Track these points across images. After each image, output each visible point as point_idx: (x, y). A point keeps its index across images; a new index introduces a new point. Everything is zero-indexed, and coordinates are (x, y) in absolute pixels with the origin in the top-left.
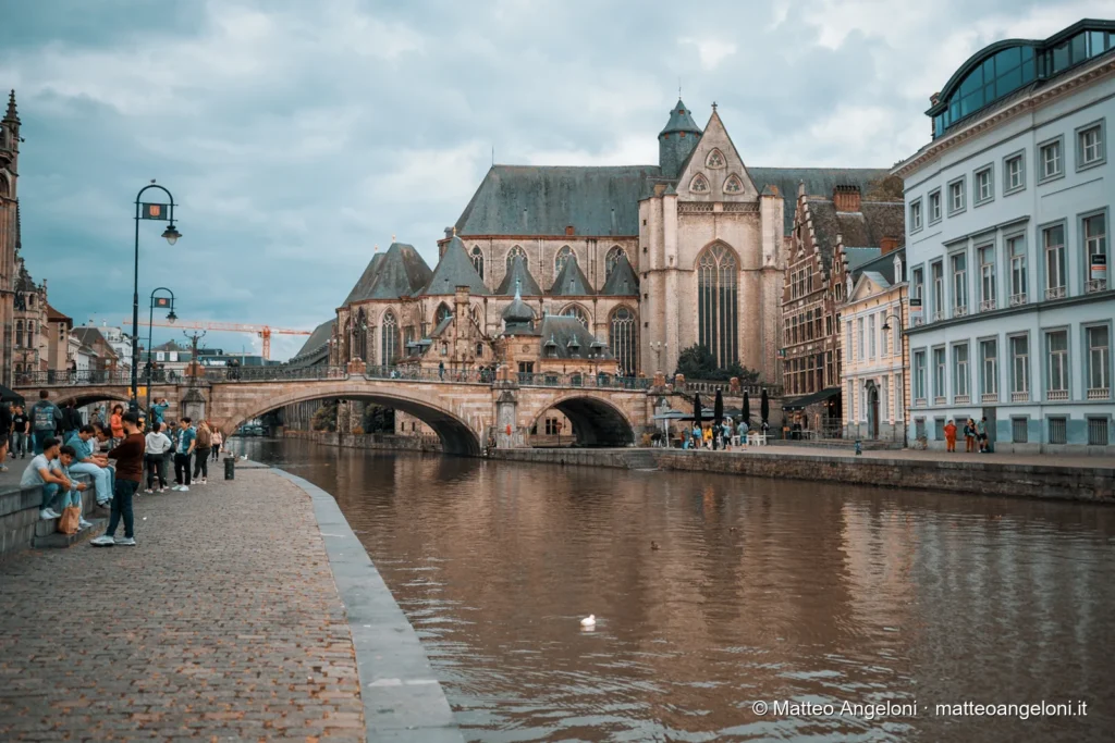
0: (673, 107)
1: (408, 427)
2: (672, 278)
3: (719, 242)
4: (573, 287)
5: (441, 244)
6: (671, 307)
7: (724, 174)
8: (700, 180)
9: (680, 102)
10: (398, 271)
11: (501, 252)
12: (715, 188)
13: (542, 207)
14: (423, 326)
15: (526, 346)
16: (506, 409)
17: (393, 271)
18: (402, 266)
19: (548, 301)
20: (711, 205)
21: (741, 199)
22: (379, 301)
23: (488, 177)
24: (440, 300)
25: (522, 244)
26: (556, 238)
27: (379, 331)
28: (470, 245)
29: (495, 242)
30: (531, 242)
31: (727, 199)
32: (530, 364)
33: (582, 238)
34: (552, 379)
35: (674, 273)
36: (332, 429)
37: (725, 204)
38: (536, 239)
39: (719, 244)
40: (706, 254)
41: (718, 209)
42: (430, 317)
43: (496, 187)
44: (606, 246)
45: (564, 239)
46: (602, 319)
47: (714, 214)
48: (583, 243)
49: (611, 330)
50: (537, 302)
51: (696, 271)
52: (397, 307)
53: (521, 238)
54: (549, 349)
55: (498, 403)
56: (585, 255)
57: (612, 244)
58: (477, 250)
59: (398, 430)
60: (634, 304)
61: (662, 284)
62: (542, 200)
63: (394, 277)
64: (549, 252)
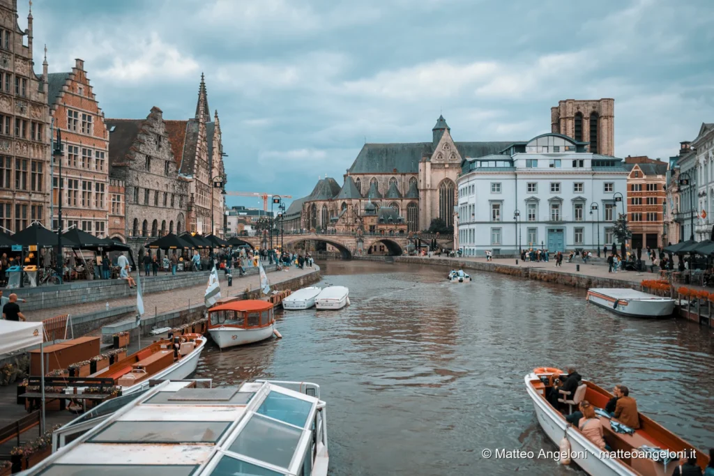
0: (438, 118)
1: (331, 248)
2: (428, 193)
3: (447, 178)
4: (394, 195)
5: (345, 176)
6: (428, 204)
7: (449, 152)
8: (440, 155)
9: (441, 116)
10: (328, 189)
11: (368, 180)
12: (446, 158)
13: (384, 161)
14: (337, 211)
15: (372, 220)
16: (359, 244)
17: (326, 189)
18: (329, 186)
19: (384, 201)
20: (444, 164)
21: (456, 162)
22: (320, 201)
23: (363, 148)
24: (343, 201)
25: (376, 176)
26: (389, 174)
27: (321, 212)
28: (355, 178)
29: (365, 176)
30: (379, 176)
31: (451, 162)
32: (374, 226)
33: (399, 174)
34: (382, 231)
35: (429, 191)
36: (303, 249)
37: (449, 164)
38: (381, 174)
39: (447, 180)
40: (442, 184)
41: (447, 166)
42: (339, 207)
43: (366, 153)
44: (409, 177)
45: (393, 174)
46: (405, 207)
47: (446, 168)
48: (400, 176)
49: (408, 211)
50: (379, 201)
51: (438, 190)
52: (327, 203)
53: (375, 174)
54: (382, 220)
55: (357, 242)
56: (400, 180)
57: (411, 176)
58: (358, 179)
59: (328, 250)
60: (417, 201)
61: (425, 195)
62: (384, 158)
63: (326, 191)
64: (386, 179)
